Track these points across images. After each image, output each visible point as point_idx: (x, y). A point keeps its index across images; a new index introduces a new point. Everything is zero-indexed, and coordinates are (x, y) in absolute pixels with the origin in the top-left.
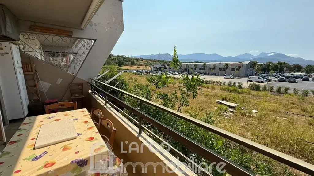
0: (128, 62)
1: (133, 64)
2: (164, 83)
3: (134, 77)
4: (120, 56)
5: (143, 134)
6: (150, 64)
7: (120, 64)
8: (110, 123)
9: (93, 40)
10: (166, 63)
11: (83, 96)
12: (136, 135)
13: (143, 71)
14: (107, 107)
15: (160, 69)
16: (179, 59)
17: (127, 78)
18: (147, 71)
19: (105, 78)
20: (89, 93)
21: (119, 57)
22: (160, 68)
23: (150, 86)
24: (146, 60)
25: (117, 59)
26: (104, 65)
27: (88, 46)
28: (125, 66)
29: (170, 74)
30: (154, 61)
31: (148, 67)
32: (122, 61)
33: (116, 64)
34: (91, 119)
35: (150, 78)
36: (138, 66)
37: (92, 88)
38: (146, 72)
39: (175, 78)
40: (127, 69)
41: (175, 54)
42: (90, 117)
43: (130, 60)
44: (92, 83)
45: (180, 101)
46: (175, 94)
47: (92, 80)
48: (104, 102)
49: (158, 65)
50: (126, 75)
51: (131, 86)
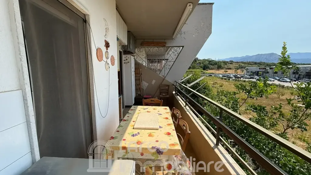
0: (214, 65)
1: (219, 68)
2: (260, 92)
3: (219, 81)
4: (206, 60)
6: (242, 67)
7: (205, 68)
9: (181, 47)
10: (268, 65)
11: (168, 96)
12: (212, 145)
13: (232, 76)
14: (186, 109)
15: (257, 73)
16: (292, 60)
17: (210, 83)
18: (237, 76)
19: (189, 82)
20: (173, 94)
21: (205, 61)
22: (258, 72)
23: (238, 93)
24: (237, 62)
25: (203, 63)
26: (189, 69)
27: (177, 52)
28: (210, 70)
29: (274, 81)
30: (248, 64)
31: (239, 71)
32: (207, 65)
33: (201, 68)
34: (171, 117)
35: (240, 85)
36: (226, 70)
37: (176, 89)
38: (235, 76)
39: (283, 87)
40: (212, 73)
41: (283, 53)
42: (171, 115)
43: (216, 64)
44: (176, 85)
45: (289, 120)
46: (280, 108)
47: (177, 83)
48: (185, 104)
49: (255, 68)
50: (210, 80)
51: (214, 92)
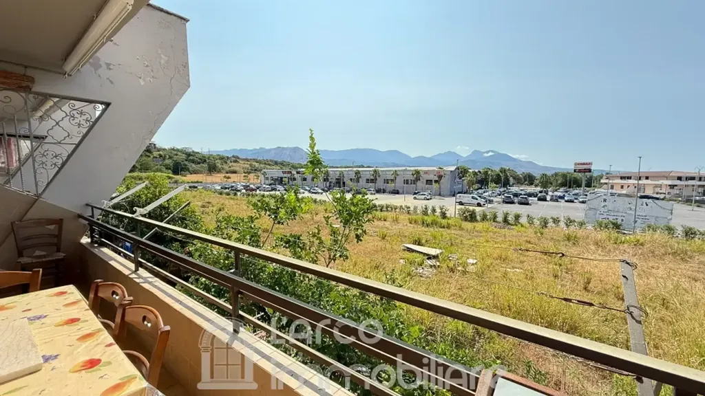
0: (199, 163)
1: (212, 169)
2: (292, 211)
3: (216, 200)
4: (178, 150)
5: (244, 333)
6: (256, 170)
7: (177, 169)
8: (151, 316)
9: (102, 103)
10: (294, 167)
11: (61, 255)
12: (225, 338)
13: (240, 187)
14: (140, 277)
15: (280, 181)
16: (322, 157)
17: (196, 205)
18: (248, 186)
19: (131, 204)
20: (81, 244)
21: (175, 152)
22: (282, 178)
23: (257, 218)
24: (247, 160)
25: (170, 158)
26: (131, 172)
27: (85, 117)
28: (191, 174)
29: (304, 193)
30: (265, 164)
31: (252, 176)
32: (180, 164)
33: (166, 169)
34: (91, 312)
35: (259, 201)
36: (227, 175)
37: (92, 231)
38: (246, 187)
39: (315, 201)
40: (197, 182)
41: (312, 146)
42: (88, 308)
43: (205, 161)
44: (92, 216)
45: (329, 250)
46: (318, 234)
47: (94, 209)
48: (132, 266)
49: (276, 172)
50: (194, 197)
51: (210, 222)
